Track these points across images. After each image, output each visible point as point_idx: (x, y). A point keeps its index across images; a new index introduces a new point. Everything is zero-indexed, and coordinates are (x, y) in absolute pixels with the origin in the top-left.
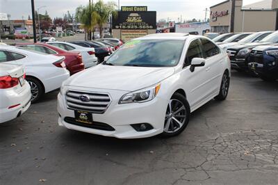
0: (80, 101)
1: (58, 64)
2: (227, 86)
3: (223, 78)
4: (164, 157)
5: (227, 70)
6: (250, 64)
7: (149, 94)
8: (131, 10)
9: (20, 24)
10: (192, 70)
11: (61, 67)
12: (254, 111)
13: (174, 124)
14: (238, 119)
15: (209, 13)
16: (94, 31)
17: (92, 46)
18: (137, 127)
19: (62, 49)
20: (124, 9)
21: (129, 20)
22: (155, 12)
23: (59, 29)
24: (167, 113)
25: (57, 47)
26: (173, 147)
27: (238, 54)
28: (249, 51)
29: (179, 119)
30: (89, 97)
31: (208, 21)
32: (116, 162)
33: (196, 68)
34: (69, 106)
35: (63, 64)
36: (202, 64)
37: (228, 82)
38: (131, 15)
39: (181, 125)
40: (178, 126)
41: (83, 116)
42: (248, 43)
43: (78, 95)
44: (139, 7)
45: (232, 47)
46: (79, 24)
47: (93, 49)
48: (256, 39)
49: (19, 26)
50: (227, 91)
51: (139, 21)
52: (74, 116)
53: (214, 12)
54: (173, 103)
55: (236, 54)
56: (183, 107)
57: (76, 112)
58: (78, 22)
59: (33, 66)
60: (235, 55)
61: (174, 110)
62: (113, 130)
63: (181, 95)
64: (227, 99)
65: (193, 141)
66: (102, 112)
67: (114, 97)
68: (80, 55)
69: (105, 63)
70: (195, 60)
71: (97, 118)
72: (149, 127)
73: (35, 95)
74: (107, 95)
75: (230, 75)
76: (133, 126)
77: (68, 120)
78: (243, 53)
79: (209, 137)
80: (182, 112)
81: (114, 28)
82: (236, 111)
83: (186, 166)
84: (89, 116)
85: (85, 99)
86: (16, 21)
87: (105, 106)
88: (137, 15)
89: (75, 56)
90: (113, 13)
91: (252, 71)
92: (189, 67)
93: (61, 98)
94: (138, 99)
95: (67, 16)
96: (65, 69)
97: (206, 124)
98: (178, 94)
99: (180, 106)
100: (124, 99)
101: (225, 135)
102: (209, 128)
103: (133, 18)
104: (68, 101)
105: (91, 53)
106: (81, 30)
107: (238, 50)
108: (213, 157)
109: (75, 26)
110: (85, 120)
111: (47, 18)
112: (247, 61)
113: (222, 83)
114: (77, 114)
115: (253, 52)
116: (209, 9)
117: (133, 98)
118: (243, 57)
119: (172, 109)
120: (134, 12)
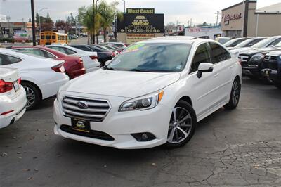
0: (77, 108)
1: (57, 69)
2: (238, 94)
3: (234, 85)
4: (167, 169)
5: (238, 76)
6: (263, 70)
7: (151, 101)
8: (137, 12)
9: (20, 26)
10: (199, 76)
11: (60, 71)
12: (267, 121)
13: (179, 134)
14: (249, 129)
15: (220, 16)
16: (98, 34)
17: (95, 50)
18: (139, 137)
19: (62, 53)
20: (130, 12)
21: (135, 23)
22: (163, 15)
23: (61, 33)
24: (171, 122)
25: (57, 51)
26: (178, 159)
27: (251, 60)
28: (262, 56)
29: (184, 129)
30: (86, 104)
31: (220, 25)
32: (114, 175)
33: (203, 73)
34: (66, 113)
35: (62, 69)
36: (210, 70)
37: (239, 89)
38: (137, 17)
39: (186, 135)
40: (183, 136)
41: (80, 124)
42: (262, 48)
43: (75, 102)
44: (146, 9)
45: (245, 53)
46: (82, 27)
47: (95, 54)
48: (270, 44)
49: (19, 29)
50: (238, 99)
51: (146, 24)
52: (71, 125)
53: (226, 15)
54: (178, 111)
55: (248, 59)
56: (189, 116)
57: (72, 120)
58: (81, 25)
59: (29, 70)
60: (247, 61)
61: (179, 118)
62: (112, 139)
63: (186, 103)
64: (239, 107)
65: (199, 153)
66: (101, 120)
67: (114, 104)
68: (81, 59)
69: (106, 68)
70: (203, 66)
71: (95, 126)
72: (151, 137)
73: (31, 101)
74: (106, 102)
75: (241, 82)
76: (133, 135)
77: (64, 128)
78: (256, 59)
79: (217, 149)
80: (187, 121)
81: (119, 31)
82: (247, 121)
83: (190, 180)
84: (87, 124)
85: (82, 106)
86: (15, 24)
87: (104, 113)
88: (144, 17)
89: (76, 61)
90: (118, 16)
91: (266, 78)
92: (196, 73)
93: (58, 105)
94: (140, 106)
95: (70, 19)
96: (64, 74)
97: (214, 135)
98: (184, 102)
99: (185, 114)
100: (125, 106)
101: (235, 146)
102: (217, 139)
103: (140, 21)
104: (64, 108)
105: (93, 57)
106: (84, 34)
107: (250, 56)
108: (220, 170)
109: (78, 29)
110: (82, 129)
111: (48, 21)
112: (260, 68)
113: (233, 90)
114: (74, 122)
115: (266, 57)
116: (221, 12)
117: (135, 105)
118: (256, 63)
119: (177, 118)
120: (140, 15)
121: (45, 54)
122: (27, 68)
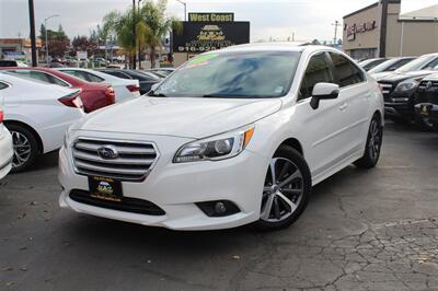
0: (99, 158)
1: (68, 102)
2: (379, 143)
3: (371, 127)
4: (260, 266)
5: (377, 112)
6: (418, 106)
7: (232, 144)
8: (205, 19)
9: (14, 45)
10: (315, 105)
11: (74, 106)
12: (431, 186)
13: (281, 206)
14: (401, 200)
17: (134, 77)
18: (209, 208)
19: (81, 79)
20: (194, 18)
21: (202, 37)
22: (248, 23)
23: (82, 55)
24: (266, 184)
25: (72, 76)
26: (279, 249)
27: (396, 90)
28: (415, 84)
29: (290, 196)
30: (115, 150)
31: (340, 43)
32: (165, 276)
33: (321, 101)
34: (79, 168)
35: (78, 102)
36: (334, 95)
37: (380, 135)
38: (206, 28)
39: (294, 207)
40: (288, 208)
41: (104, 187)
42: (412, 72)
43: (96, 147)
44: (221, 14)
45: (386, 79)
46: (117, 47)
47: (136, 83)
48: (427, 66)
49: (13, 50)
50: (378, 151)
51: (220, 38)
52: (87, 188)
53: (350, 25)
54: (279, 165)
55: (391, 90)
56: (297, 174)
57: (90, 179)
58: (114, 44)
61: (280, 178)
62: (161, 212)
63: (294, 150)
64: (379, 165)
65: (316, 239)
66: (141, 178)
67: (165, 150)
68: (111, 89)
69: (152, 94)
70: (321, 87)
71: (130, 189)
72: (231, 208)
74: (151, 146)
75: (383, 123)
76: (199, 204)
77: (76, 195)
78: (405, 89)
79: (348, 231)
80: (295, 183)
81: (176, 50)
82: (396, 186)
83: (303, 285)
84: (117, 187)
85: (109, 154)
86: (6, 41)
87: (146, 167)
88: (216, 28)
89: (103, 92)
90: (175, 25)
91: (422, 117)
92: (309, 100)
94: (211, 152)
95: (97, 34)
96: (82, 111)
97: (341, 208)
98: (289, 148)
99: (291, 171)
100: (184, 153)
101: (379, 226)
102: (346, 215)
103: (210, 33)
104: (77, 159)
105: (132, 88)
106: (119, 58)
107: (395, 83)
108: (356, 267)
109: (109, 51)
110: (108, 195)
111: (61, 37)
112: (412, 101)
113: (369, 136)
114: (93, 183)
115: (423, 83)
116: (341, 22)
117: (202, 151)
118: (404, 95)
119: (277, 176)
120: (210, 23)
121: (50, 79)
122: (17, 98)
